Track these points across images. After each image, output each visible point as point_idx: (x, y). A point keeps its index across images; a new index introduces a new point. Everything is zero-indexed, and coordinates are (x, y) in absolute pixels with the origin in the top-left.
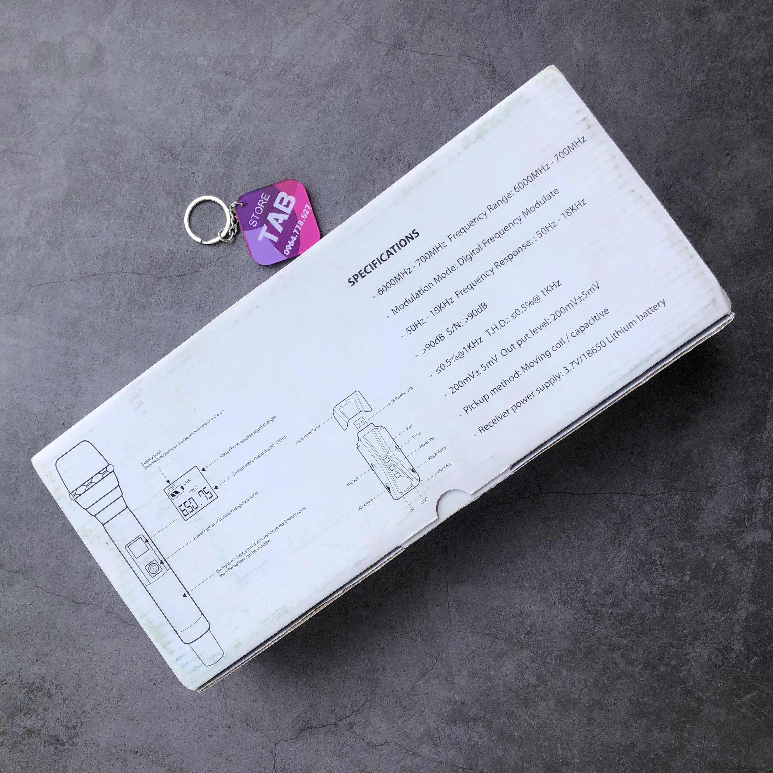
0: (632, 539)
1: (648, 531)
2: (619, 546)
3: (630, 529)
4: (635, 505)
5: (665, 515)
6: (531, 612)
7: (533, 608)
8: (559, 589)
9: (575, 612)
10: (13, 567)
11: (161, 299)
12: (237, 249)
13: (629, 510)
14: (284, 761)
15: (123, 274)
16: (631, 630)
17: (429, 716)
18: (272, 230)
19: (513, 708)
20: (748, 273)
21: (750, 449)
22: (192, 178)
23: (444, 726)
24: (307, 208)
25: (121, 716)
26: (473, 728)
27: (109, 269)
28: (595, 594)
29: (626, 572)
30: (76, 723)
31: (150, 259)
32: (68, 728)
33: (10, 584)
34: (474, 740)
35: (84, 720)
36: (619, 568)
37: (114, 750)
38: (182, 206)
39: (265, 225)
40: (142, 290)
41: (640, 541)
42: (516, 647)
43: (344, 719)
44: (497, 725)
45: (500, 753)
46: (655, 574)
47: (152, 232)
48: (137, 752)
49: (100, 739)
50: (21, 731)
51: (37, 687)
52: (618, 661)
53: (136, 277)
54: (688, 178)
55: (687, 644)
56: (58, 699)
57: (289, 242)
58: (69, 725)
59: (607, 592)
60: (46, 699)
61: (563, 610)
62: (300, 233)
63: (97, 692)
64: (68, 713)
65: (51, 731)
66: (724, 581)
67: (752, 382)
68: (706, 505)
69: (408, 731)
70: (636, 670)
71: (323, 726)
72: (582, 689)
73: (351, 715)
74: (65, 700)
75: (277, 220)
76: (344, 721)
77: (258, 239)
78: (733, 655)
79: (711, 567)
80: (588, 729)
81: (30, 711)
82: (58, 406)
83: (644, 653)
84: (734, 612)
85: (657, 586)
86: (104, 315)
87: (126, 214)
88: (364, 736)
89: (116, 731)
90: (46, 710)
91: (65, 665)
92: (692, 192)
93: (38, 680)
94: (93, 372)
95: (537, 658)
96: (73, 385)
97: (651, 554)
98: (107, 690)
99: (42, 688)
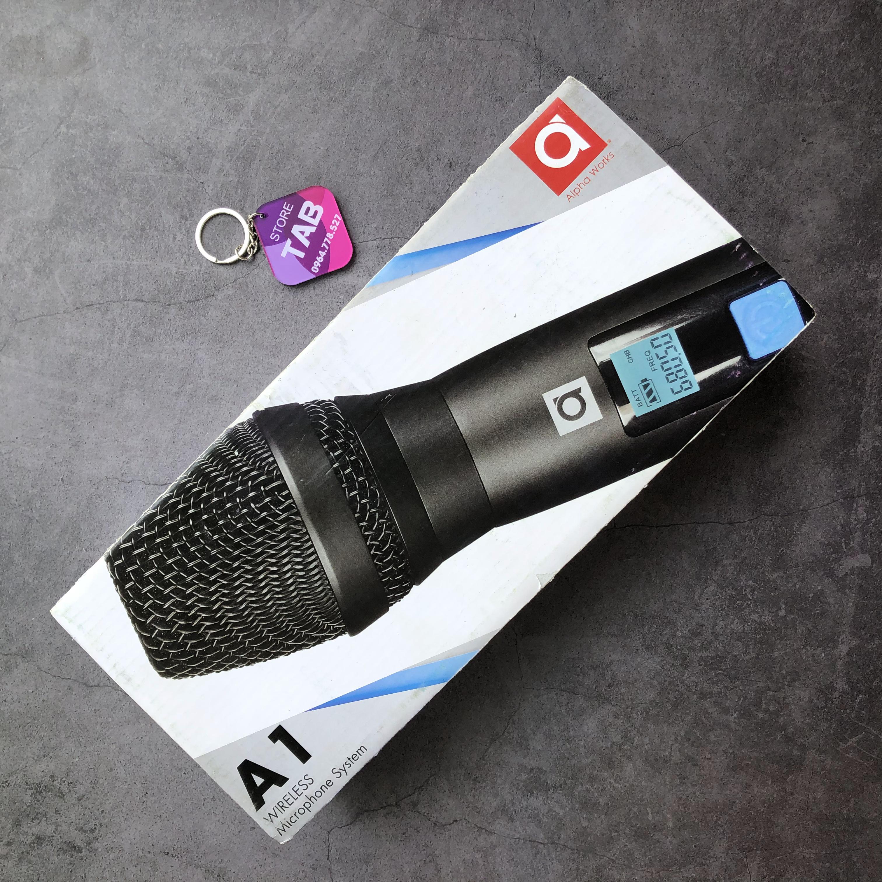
0: (719, 572)
1: (737, 563)
2: (706, 582)
3: (717, 562)
4: (721, 535)
5: (754, 543)
6: (612, 662)
7: (613, 657)
8: (642, 633)
9: (661, 658)
10: (10, 650)
11: (171, 329)
12: (257, 267)
13: (715, 541)
14: (339, 851)
15: (125, 303)
16: (723, 674)
17: (503, 788)
18: (297, 244)
19: (596, 771)
20: (832, 271)
21: (844, 466)
22: (201, 189)
23: (520, 797)
24: (337, 219)
25: (148, 814)
26: (553, 798)
27: (108, 297)
28: (682, 637)
29: (715, 610)
30: (95, 825)
31: (157, 284)
32: (85, 832)
33: (8, 669)
34: (554, 811)
35: (103, 822)
36: (707, 606)
37: (140, 854)
38: (191, 222)
39: (289, 239)
40: (148, 319)
41: (728, 574)
42: (596, 702)
43: (405, 797)
44: (580, 792)
45: (585, 823)
46: (747, 610)
47: (157, 252)
48: (168, 853)
49: (123, 842)
50: (30, 839)
51: (45, 787)
52: (711, 711)
53: (141, 305)
54: (762, 168)
55: (786, 686)
56: (72, 798)
57: (317, 258)
58: (86, 828)
59: (695, 634)
60: (57, 800)
61: (647, 657)
62: (329, 247)
63: (117, 788)
64: (84, 815)
65: (65, 836)
66: (823, 614)
67: (843, 391)
68: (799, 530)
69: (479, 807)
70: (731, 719)
71: (382, 808)
72: (672, 745)
73: (414, 793)
74: (79, 800)
75: (303, 233)
76: (405, 800)
77: (282, 255)
78: (836, 694)
79: (807, 598)
80: (681, 789)
81: (39, 816)
82: (55, 460)
83: (739, 699)
84: (835, 647)
85: (750, 624)
86: (105, 351)
87: (126, 233)
88: (429, 815)
89: (142, 832)
90: (57, 813)
91: (77, 759)
92: (767, 183)
93: (47, 779)
94: (95, 418)
95: (621, 713)
96: (71, 434)
97: (742, 589)
98: (129, 785)
99: (53, 787)
